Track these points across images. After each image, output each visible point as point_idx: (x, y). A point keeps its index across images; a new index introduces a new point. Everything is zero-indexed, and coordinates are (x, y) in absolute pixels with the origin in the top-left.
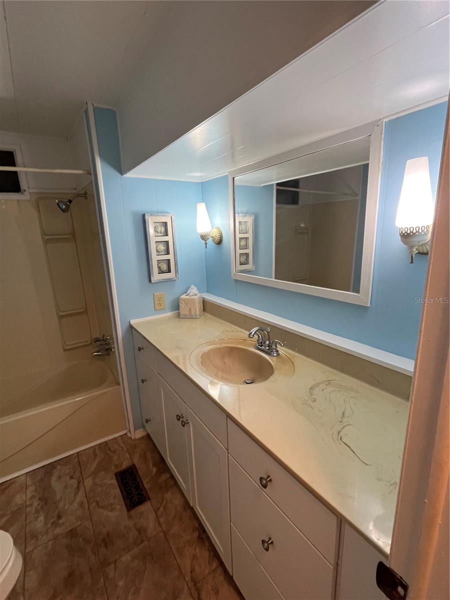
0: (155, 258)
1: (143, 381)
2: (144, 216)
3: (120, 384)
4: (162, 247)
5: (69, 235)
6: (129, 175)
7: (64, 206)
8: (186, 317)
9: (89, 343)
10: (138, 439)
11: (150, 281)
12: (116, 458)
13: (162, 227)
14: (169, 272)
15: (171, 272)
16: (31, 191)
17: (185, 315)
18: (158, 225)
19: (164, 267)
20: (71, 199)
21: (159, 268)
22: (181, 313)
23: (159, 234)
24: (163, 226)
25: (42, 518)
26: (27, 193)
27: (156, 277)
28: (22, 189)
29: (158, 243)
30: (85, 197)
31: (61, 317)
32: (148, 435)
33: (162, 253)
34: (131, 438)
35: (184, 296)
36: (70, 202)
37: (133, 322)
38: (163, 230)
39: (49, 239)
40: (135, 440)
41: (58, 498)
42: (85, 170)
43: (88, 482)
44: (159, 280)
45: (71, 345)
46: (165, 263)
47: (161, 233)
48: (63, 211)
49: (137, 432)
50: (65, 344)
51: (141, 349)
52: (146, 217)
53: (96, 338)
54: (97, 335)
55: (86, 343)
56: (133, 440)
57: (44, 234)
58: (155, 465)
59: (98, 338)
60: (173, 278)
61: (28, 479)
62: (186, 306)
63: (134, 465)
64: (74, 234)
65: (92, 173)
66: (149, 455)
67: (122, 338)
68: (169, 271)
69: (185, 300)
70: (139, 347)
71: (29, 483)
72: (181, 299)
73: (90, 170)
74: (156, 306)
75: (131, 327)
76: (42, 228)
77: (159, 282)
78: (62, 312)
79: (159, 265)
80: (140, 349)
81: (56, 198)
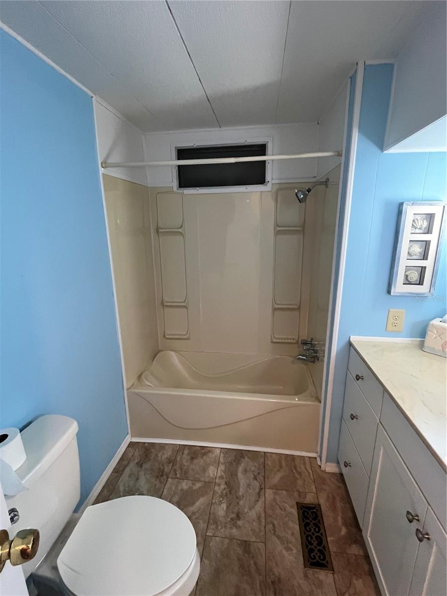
0: (403, 262)
1: (353, 417)
2: (401, 204)
3: (320, 402)
4: (417, 249)
5: (299, 227)
6: (393, 150)
7: (302, 196)
8: (433, 353)
9: (295, 341)
10: (329, 473)
11: (389, 292)
12: (300, 482)
13: (425, 221)
14: (419, 284)
15: (422, 285)
16: (274, 182)
17: (435, 349)
18: (419, 218)
19: (415, 276)
20: (311, 188)
21: (406, 276)
22: (426, 344)
23: (417, 231)
24: (426, 219)
25: (224, 506)
26: (269, 185)
27: (399, 287)
28: (266, 180)
29: (412, 243)
30: (326, 185)
31: (275, 309)
32: (341, 475)
33: (415, 257)
34: (320, 467)
35: (436, 322)
36: (309, 191)
37: (354, 339)
38: (425, 224)
39: (281, 230)
40: (324, 471)
41: (240, 494)
42: (335, 152)
43: (269, 494)
44: (404, 293)
45: (279, 339)
46: (417, 271)
47: (420, 228)
48: (300, 201)
49: (329, 464)
50: (274, 337)
51: (360, 378)
52: (404, 207)
53: (305, 340)
54: (305, 336)
55: (292, 341)
56: (323, 471)
57: (277, 225)
58: (345, 524)
59: (306, 340)
60: (424, 294)
61: (222, 455)
62: (438, 338)
63: (319, 505)
64: (303, 226)
65: (343, 155)
66: (339, 505)
67: (336, 355)
68: (421, 282)
69: (437, 328)
70: (357, 375)
71: (222, 460)
72: (433, 325)
73: (342, 151)
74: (388, 325)
75: (350, 344)
76: (276, 220)
77: (403, 296)
78: (277, 304)
79: (407, 273)
80: (358, 378)
81: (297, 188)
